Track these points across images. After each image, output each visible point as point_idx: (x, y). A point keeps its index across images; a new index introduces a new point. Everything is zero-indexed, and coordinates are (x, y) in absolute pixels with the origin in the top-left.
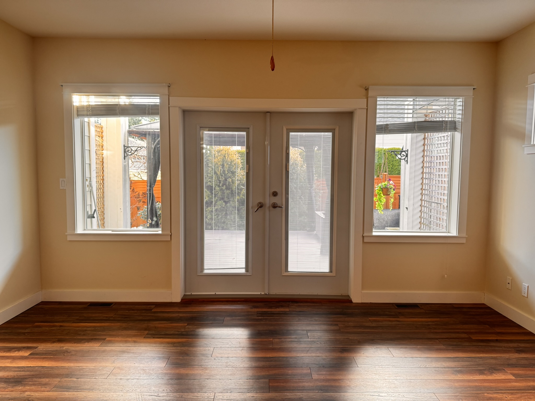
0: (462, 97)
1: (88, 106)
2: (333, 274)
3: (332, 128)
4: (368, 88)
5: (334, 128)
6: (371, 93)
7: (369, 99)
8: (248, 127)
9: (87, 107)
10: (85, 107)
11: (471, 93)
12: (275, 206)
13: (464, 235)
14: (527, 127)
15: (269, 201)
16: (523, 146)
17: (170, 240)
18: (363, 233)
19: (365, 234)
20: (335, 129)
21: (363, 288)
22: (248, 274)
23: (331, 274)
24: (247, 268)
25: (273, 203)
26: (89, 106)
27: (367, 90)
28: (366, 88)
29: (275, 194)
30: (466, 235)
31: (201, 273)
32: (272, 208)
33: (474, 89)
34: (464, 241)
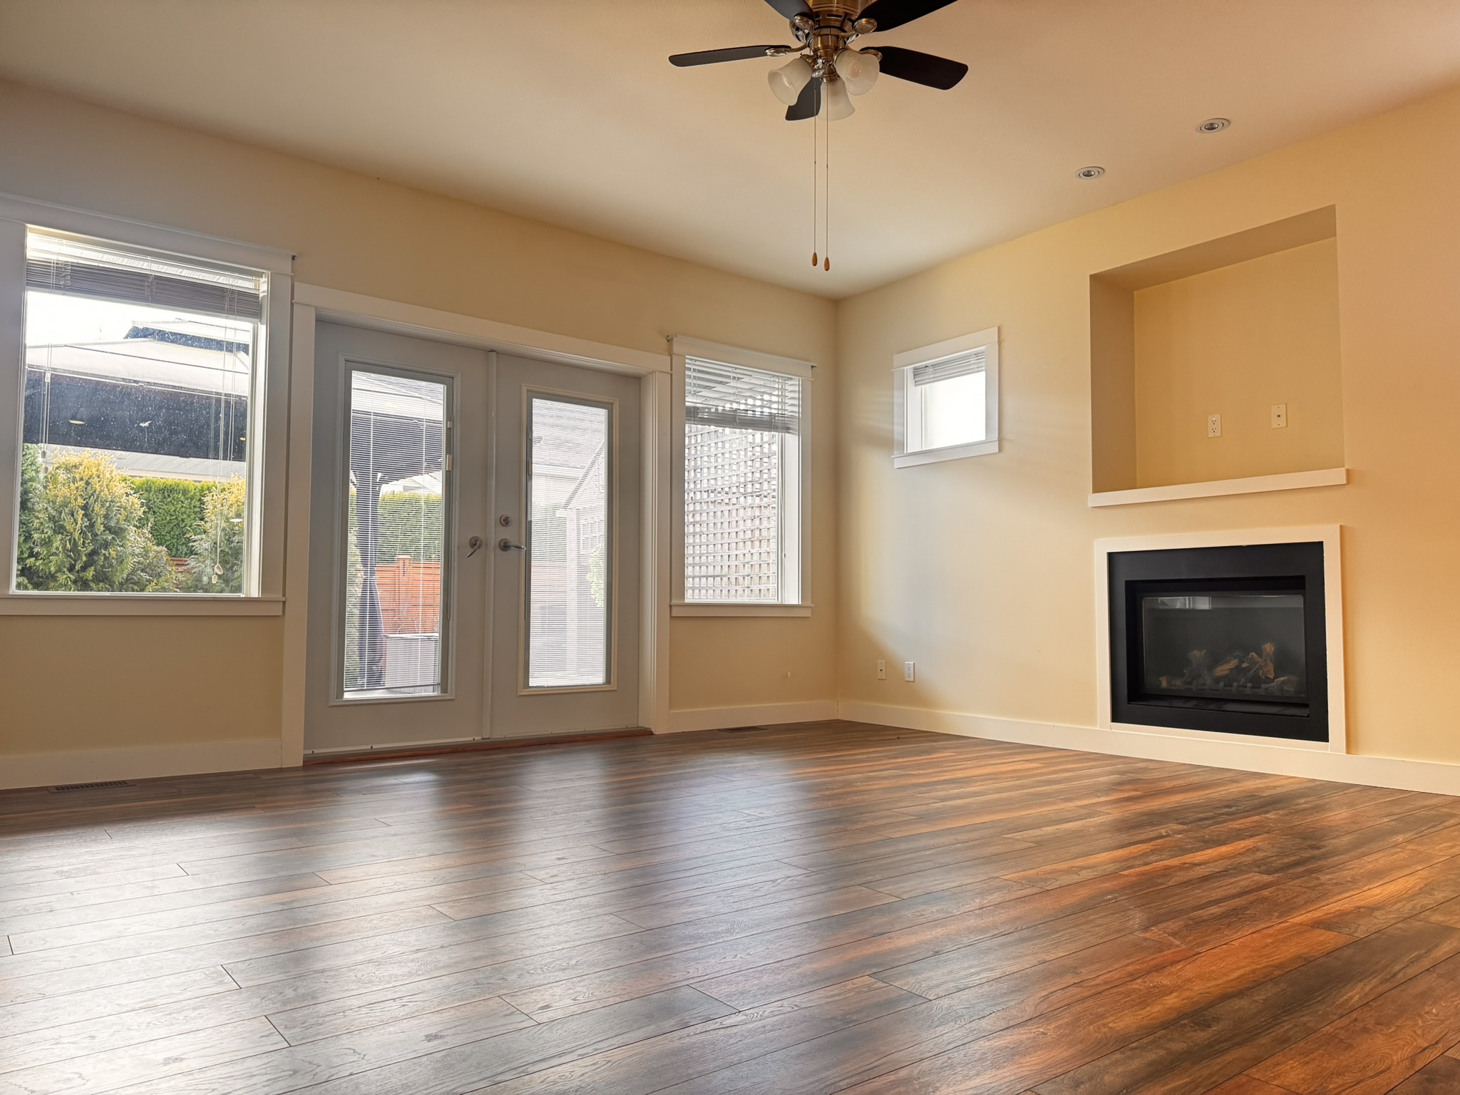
0: (797, 378)
1: (61, 264)
2: (613, 686)
3: (608, 401)
4: (672, 339)
5: (611, 401)
6: (676, 348)
7: (674, 357)
8: (452, 375)
9: (60, 266)
10: (52, 265)
11: (809, 373)
12: (505, 546)
13: (809, 603)
14: (897, 428)
15: (495, 535)
16: (892, 457)
17: (280, 614)
18: (671, 601)
19: (674, 602)
20: (612, 404)
21: (671, 707)
22: (447, 696)
23: (608, 688)
24: (444, 685)
25: (500, 541)
26: (65, 265)
27: (669, 341)
28: (669, 338)
29: (506, 522)
30: (812, 603)
31: (339, 700)
32: (499, 551)
33: (812, 367)
34: (807, 613)
